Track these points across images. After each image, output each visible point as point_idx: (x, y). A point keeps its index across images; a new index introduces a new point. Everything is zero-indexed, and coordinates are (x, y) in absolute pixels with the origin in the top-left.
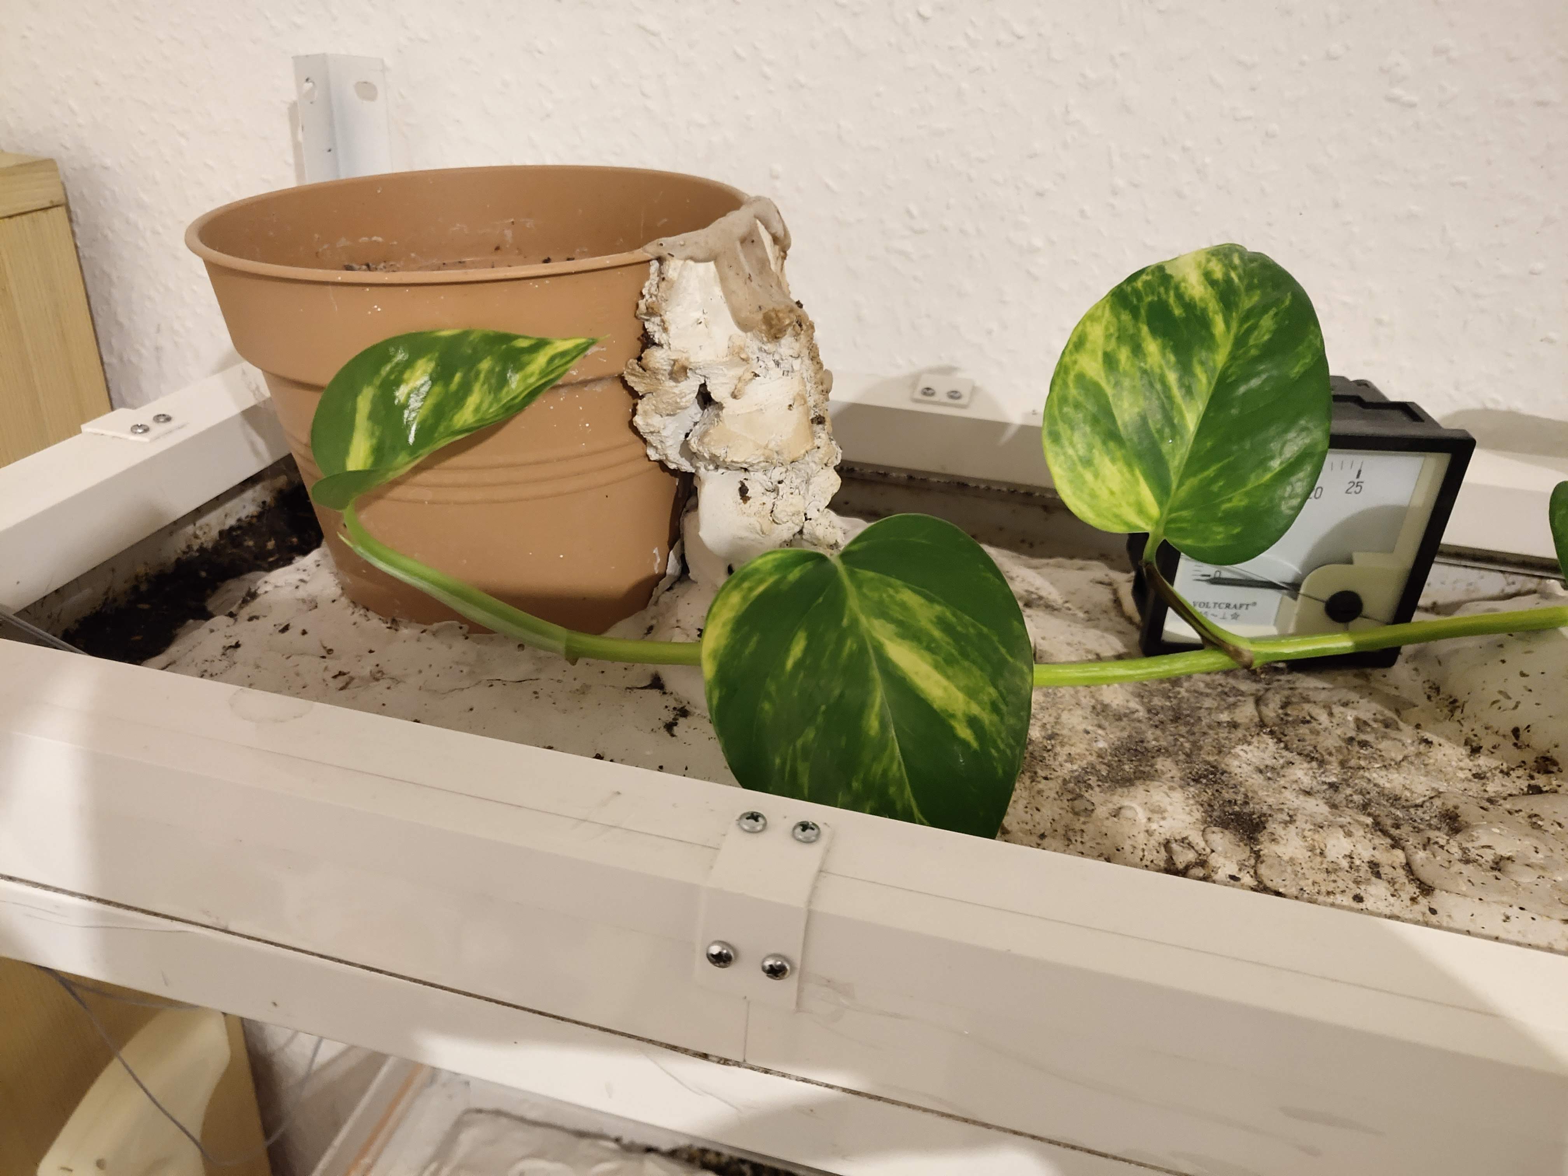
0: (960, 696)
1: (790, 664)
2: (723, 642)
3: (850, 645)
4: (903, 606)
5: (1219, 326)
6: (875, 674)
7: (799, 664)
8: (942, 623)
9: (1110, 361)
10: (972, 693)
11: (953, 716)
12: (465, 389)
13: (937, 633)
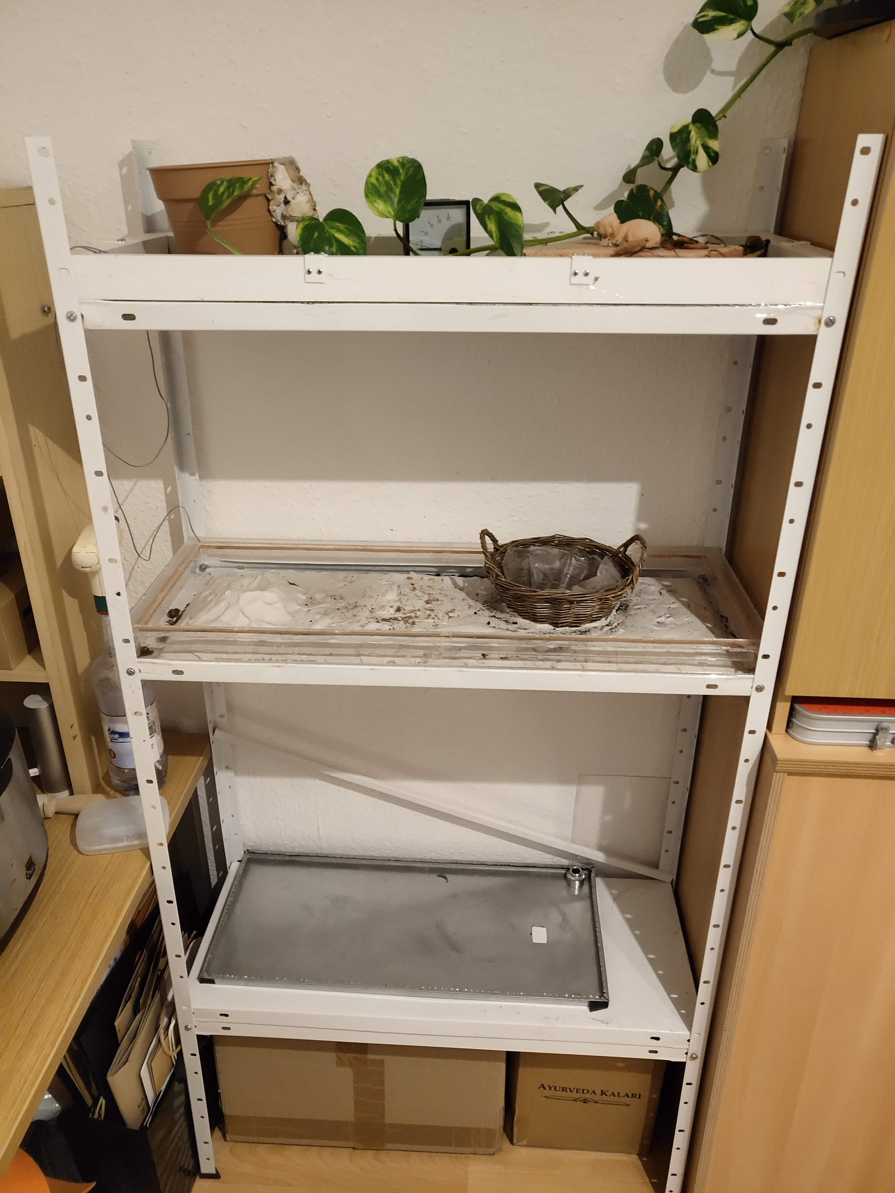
0: (352, 242)
1: (315, 237)
2: (300, 232)
3: (327, 235)
4: (337, 226)
5: (401, 171)
6: (333, 240)
7: (317, 237)
8: (346, 228)
9: (377, 179)
10: (354, 241)
11: (350, 246)
12: (234, 191)
13: (345, 230)
